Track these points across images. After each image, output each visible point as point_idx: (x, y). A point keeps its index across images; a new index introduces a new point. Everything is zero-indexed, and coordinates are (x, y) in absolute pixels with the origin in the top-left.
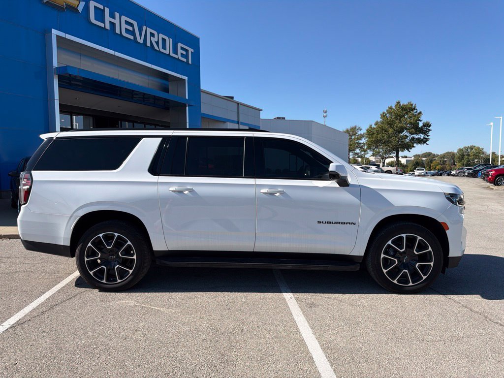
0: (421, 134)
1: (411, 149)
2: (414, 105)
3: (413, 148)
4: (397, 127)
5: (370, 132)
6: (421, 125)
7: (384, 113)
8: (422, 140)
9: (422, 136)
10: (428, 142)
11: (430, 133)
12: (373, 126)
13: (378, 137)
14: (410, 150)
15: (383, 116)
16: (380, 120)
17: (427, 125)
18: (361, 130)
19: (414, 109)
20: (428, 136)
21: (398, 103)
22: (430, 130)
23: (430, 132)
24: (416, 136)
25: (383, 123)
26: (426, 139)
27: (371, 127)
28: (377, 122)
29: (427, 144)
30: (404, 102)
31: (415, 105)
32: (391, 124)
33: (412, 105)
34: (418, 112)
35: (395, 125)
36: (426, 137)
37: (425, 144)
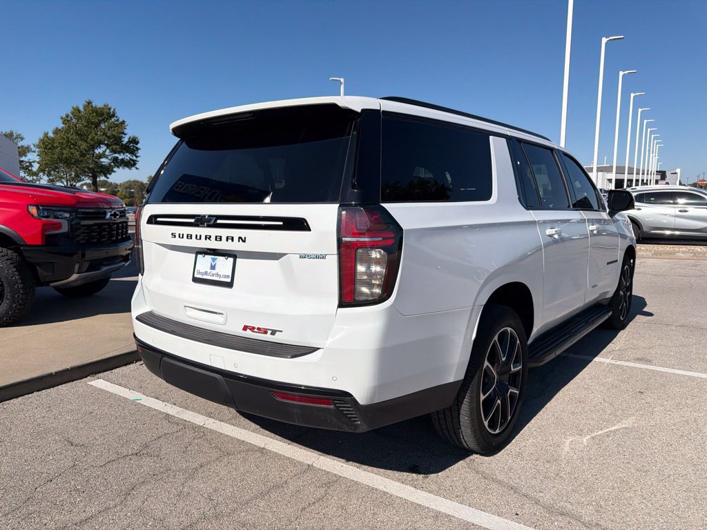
0: (128, 154)
1: (110, 174)
2: (112, 110)
3: (113, 173)
4: (92, 140)
5: (47, 145)
6: (125, 140)
7: (67, 116)
8: (129, 162)
9: (127, 156)
10: (137, 166)
11: (140, 153)
12: (51, 135)
13: (63, 154)
14: (108, 176)
15: (66, 120)
16: (61, 126)
17: (134, 141)
18: (22, 139)
19: (113, 116)
20: (137, 157)
21: (89, 103)
22: (138, 149)
23: (139, 151)
24: (121, 157)
25: (67, 131)
26: (134, 161)
27: (47, 137)
28: (57, 128)
29: (137, 168)
30: (98, 104)
31: (114, 110)
32: (82, 136)
33: (110, 109)
34: (121, 120)
35: (90, 137)
36: (134, 158)
37: (133, 168)
